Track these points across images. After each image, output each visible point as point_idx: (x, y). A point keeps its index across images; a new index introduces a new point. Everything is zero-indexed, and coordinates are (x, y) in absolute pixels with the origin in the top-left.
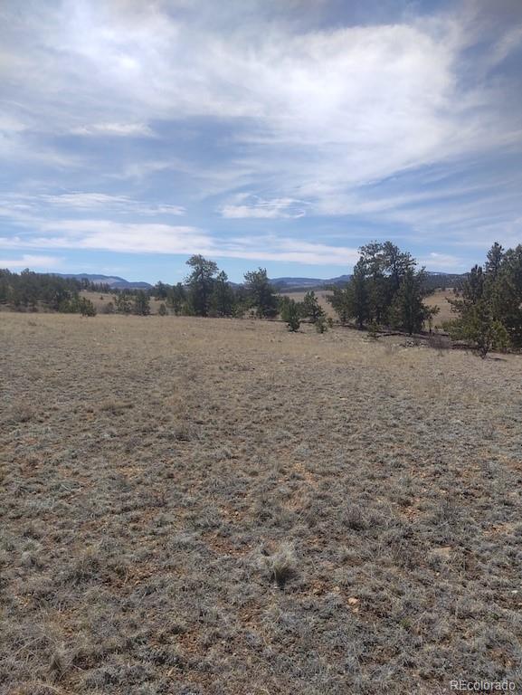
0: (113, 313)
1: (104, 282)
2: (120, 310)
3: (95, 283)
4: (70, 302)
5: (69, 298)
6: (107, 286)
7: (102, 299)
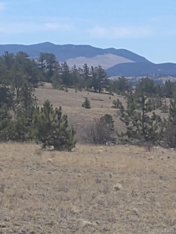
0: (114, 141)
1: (93, 63)
2: (130, 134)
3: (71, 65)
4: (11, 113)
5: (10, 104)
6: (101, 72)
7: (87, 105)
